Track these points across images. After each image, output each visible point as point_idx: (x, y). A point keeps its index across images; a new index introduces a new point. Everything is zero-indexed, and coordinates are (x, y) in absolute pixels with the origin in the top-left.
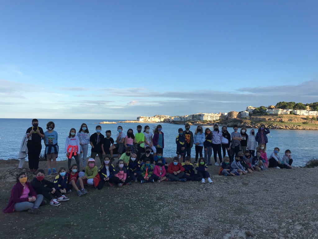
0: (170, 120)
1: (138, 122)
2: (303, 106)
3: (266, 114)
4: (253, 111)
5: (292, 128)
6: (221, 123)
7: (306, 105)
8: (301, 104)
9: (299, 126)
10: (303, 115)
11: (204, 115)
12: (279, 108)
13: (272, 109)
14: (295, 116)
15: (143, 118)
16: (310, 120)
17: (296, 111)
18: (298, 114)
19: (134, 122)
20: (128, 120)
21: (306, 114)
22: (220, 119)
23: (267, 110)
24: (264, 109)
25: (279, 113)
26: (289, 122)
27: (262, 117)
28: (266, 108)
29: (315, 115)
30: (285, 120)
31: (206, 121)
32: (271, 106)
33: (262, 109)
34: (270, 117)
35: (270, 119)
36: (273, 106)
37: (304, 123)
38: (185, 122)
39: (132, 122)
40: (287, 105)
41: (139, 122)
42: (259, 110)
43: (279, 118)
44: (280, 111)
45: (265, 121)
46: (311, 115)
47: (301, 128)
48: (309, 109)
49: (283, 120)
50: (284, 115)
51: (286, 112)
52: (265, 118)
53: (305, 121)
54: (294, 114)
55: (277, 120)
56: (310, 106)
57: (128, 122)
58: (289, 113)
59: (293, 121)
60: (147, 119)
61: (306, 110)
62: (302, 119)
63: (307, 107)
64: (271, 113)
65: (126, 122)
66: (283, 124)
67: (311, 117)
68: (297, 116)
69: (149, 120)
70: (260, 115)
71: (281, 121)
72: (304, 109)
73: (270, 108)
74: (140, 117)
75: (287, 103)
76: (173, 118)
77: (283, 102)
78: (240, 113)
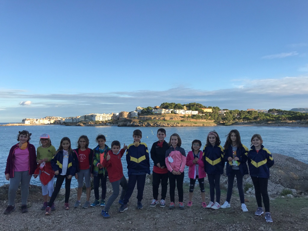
0: (61, 122)
1: (23, 124)
2: (181, 106)
3: (152, 114)
4: (141, 111)
5: (173, 125)
6: (112, 123)
7: (184, 106)
8: (179, 104)
9: (178, 123)
10: (181, 114)
11: (96, 115)
12: (163, 108)
13: (157, 109)
14: (175, 115)
15: (30, 120)
16: (186, 118)
17: (176, 110)
18: (177, 113)
19: (17, 125)
20: (11, 123)
21: (183, 113)
22: (111, 119)
23: (153, 110)
24: (151, 109)
25: (163, 112)
26: (170, 120)
27: (149, 116)
28: (153, 108)
29: (190, 113)
30: (167, 118)
31: (98, 121)
32: (156, 107)
33: (149, 109)
34: (155, 116)
35: (155, 118)
36: (158, 107)
37: (181, 121)
38: (76, 123)
39: (15, 124)
40: (169, 105)
41: (25, 125)
42: (147, 110)
43: (162, 117)
44: (164, 111)
45: (151, 120)
46: (187, 113)
47: (179, 125)
48: (185, 108)
49: (166, 119)
50: (166, 114)
51: (168, 111)
52: (151, 117)
53: (183, 119)
54: (174, 113)
55: (161, 119)
56: (187, 106)
57: (10, 125)
58: (170, 113)
59: (173, 120)
60: (34, 121)
61: (183, 110)
62: (180, 117)
63: (184, 107)
64: (156, 112)
65: (8, 125)
66: (166, 122)
67: (187, 116)
68: (177, 115)
69: (37, 123)
70: (147, 115)
71: (164, 120)
72: (182, 108)
73: (155, 108)
74: (26, 119)
75: (169, 104)
76: (64, 120)
77: (166, 103)
78: (130, 113)
